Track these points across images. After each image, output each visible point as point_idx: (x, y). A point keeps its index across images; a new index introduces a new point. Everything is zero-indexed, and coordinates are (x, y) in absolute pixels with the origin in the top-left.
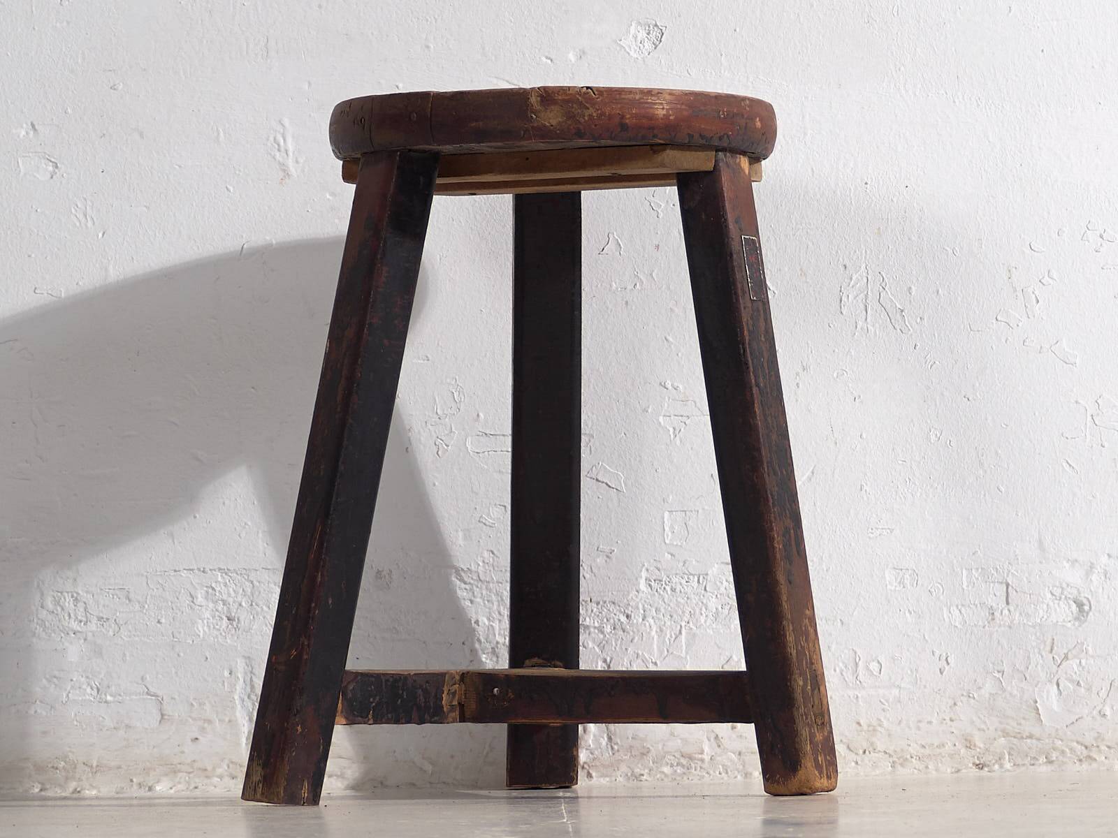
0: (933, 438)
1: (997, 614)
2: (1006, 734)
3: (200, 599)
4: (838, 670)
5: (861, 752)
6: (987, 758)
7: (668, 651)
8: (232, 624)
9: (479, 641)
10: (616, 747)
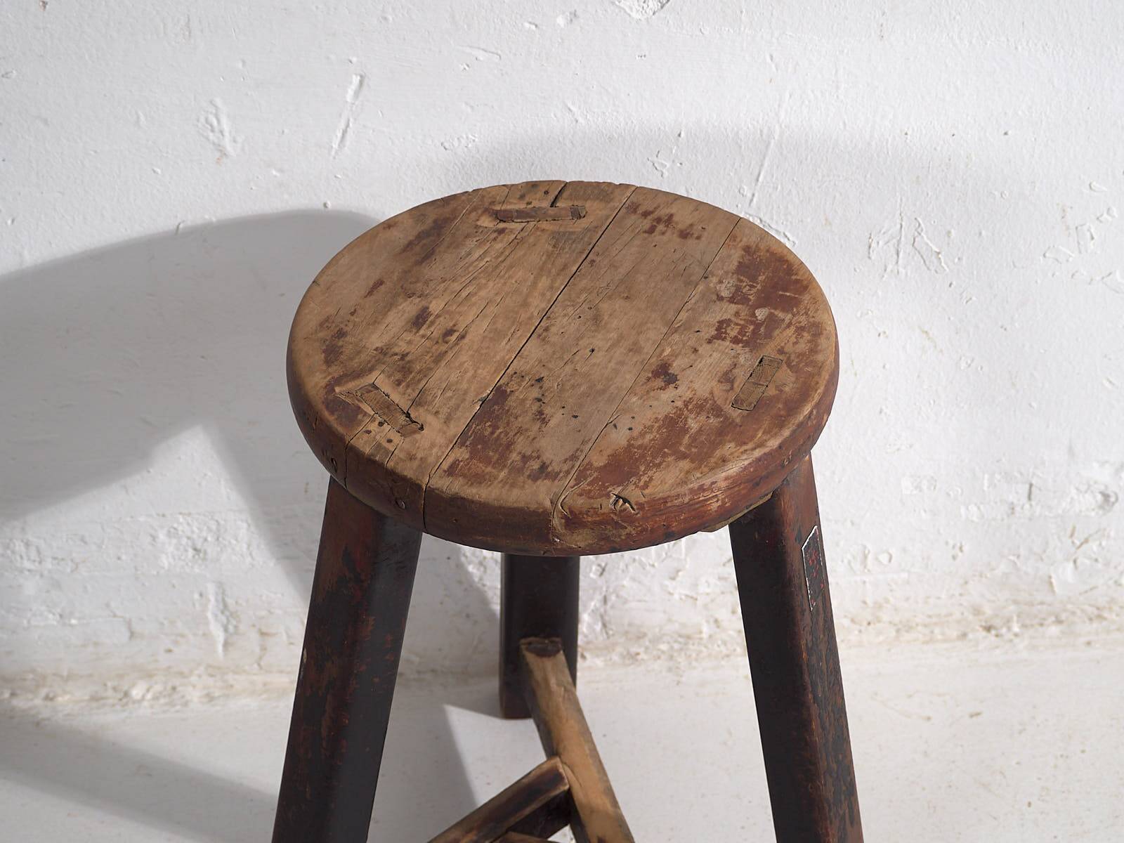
0: (963, 365)
1: (1018, 509)
2: (1016, 602)
3: (162, 536)
4: (846, 561)
5: (865, 623)
6: (997, 622)
7: (666, 554)
8: (199, 555)
9: (466, 557)
10: (611, 632)
